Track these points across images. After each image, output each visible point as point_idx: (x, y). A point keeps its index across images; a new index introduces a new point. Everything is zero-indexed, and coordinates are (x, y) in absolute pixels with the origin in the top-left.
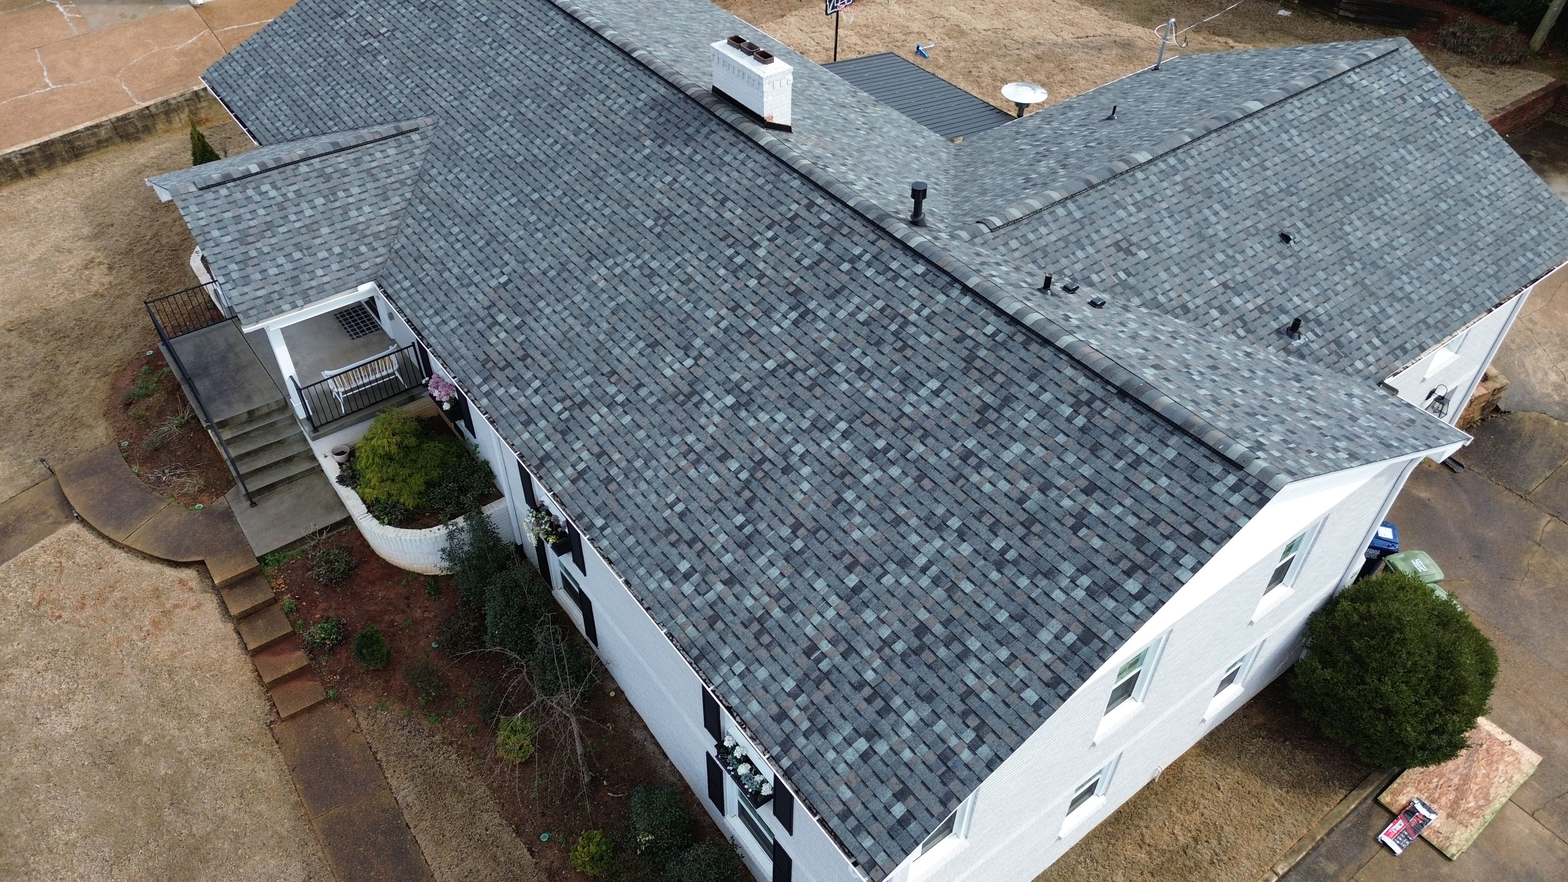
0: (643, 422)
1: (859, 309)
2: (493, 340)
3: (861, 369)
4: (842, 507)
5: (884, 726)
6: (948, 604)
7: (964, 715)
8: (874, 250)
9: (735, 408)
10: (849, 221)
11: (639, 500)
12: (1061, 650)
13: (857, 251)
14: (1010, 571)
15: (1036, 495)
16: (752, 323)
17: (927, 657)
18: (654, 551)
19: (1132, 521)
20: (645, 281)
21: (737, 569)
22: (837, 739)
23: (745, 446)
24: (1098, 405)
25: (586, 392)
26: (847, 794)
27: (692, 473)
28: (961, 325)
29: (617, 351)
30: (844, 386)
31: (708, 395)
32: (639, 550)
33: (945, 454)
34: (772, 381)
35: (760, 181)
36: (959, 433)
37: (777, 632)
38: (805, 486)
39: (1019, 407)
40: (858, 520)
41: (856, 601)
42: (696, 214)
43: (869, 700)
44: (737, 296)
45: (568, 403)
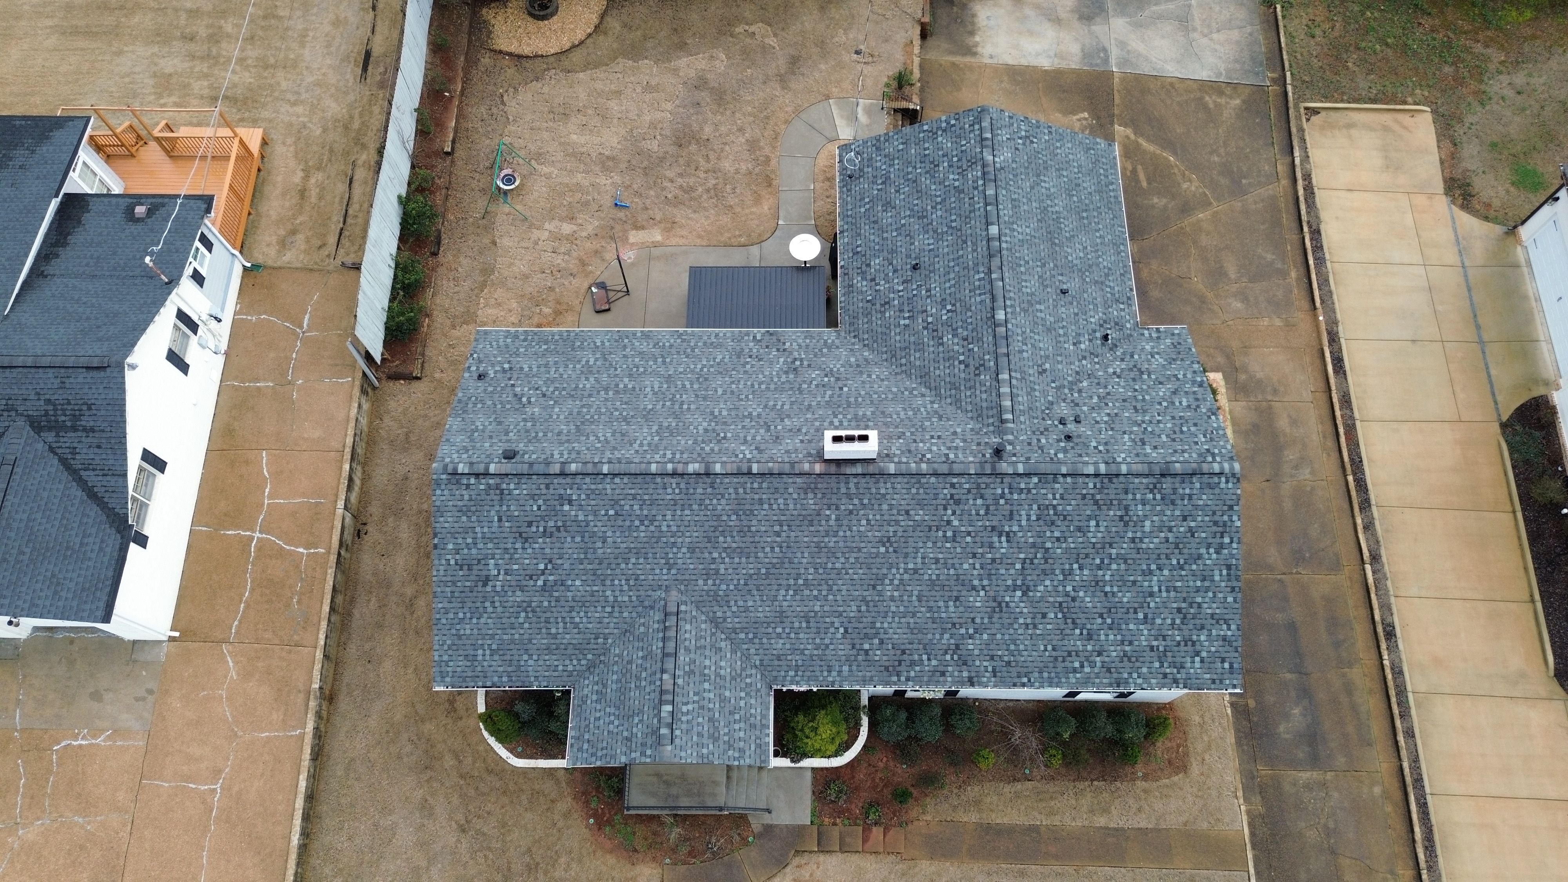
0: (994, 631)
1: (1029, 516)
2: (877, 658)
3: (1058, 539)
4: (1109, 595)
5: (1198, 648)
6: (1179, 595)
7: (1217, 622)
8: (1006, 485)
9: (1025, 594)
10: (980, 481)
11: (1030, 659)
12: (1225, 578)
13: (999, 491)
14: (1187, 567)
15: (1170, 535)
16: (990, 556)
17: (1189, 616)
18: (1058, 670)
19: (1207, 518)
20: (916, 576)
21: (1097, 648)
22: (1189, 665)
23: (1047, 605)
24: (1158, 486)
25: (952, 641)
26: (1208, 676)
27: (1038, 632)
28: (1078, 491)
29: (943, 615)
30: (1059, 551)
31: (1007, 599)
32: (1053, 675)
33: (1125, 546)
34: (1026, 572)
35: (914, 491)
36: (1122, 534)
37: (1135, 654)
38: (1088, 599)
39: (1133, 508)
40: (1120, 594)
41: (1149, 621)
42: (901, 529)
43: (1186, 645)
44: (968, 550)
45: (950, 652)
